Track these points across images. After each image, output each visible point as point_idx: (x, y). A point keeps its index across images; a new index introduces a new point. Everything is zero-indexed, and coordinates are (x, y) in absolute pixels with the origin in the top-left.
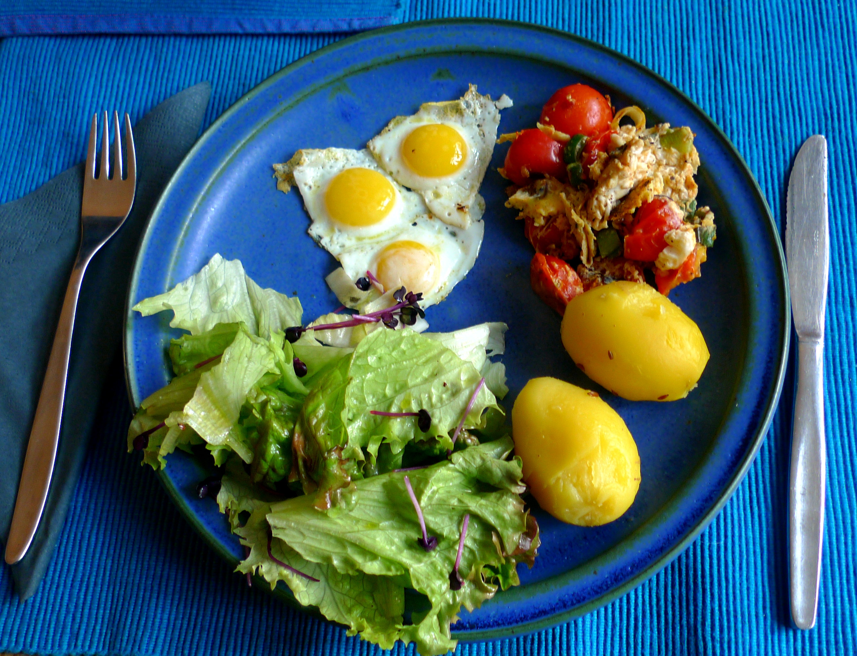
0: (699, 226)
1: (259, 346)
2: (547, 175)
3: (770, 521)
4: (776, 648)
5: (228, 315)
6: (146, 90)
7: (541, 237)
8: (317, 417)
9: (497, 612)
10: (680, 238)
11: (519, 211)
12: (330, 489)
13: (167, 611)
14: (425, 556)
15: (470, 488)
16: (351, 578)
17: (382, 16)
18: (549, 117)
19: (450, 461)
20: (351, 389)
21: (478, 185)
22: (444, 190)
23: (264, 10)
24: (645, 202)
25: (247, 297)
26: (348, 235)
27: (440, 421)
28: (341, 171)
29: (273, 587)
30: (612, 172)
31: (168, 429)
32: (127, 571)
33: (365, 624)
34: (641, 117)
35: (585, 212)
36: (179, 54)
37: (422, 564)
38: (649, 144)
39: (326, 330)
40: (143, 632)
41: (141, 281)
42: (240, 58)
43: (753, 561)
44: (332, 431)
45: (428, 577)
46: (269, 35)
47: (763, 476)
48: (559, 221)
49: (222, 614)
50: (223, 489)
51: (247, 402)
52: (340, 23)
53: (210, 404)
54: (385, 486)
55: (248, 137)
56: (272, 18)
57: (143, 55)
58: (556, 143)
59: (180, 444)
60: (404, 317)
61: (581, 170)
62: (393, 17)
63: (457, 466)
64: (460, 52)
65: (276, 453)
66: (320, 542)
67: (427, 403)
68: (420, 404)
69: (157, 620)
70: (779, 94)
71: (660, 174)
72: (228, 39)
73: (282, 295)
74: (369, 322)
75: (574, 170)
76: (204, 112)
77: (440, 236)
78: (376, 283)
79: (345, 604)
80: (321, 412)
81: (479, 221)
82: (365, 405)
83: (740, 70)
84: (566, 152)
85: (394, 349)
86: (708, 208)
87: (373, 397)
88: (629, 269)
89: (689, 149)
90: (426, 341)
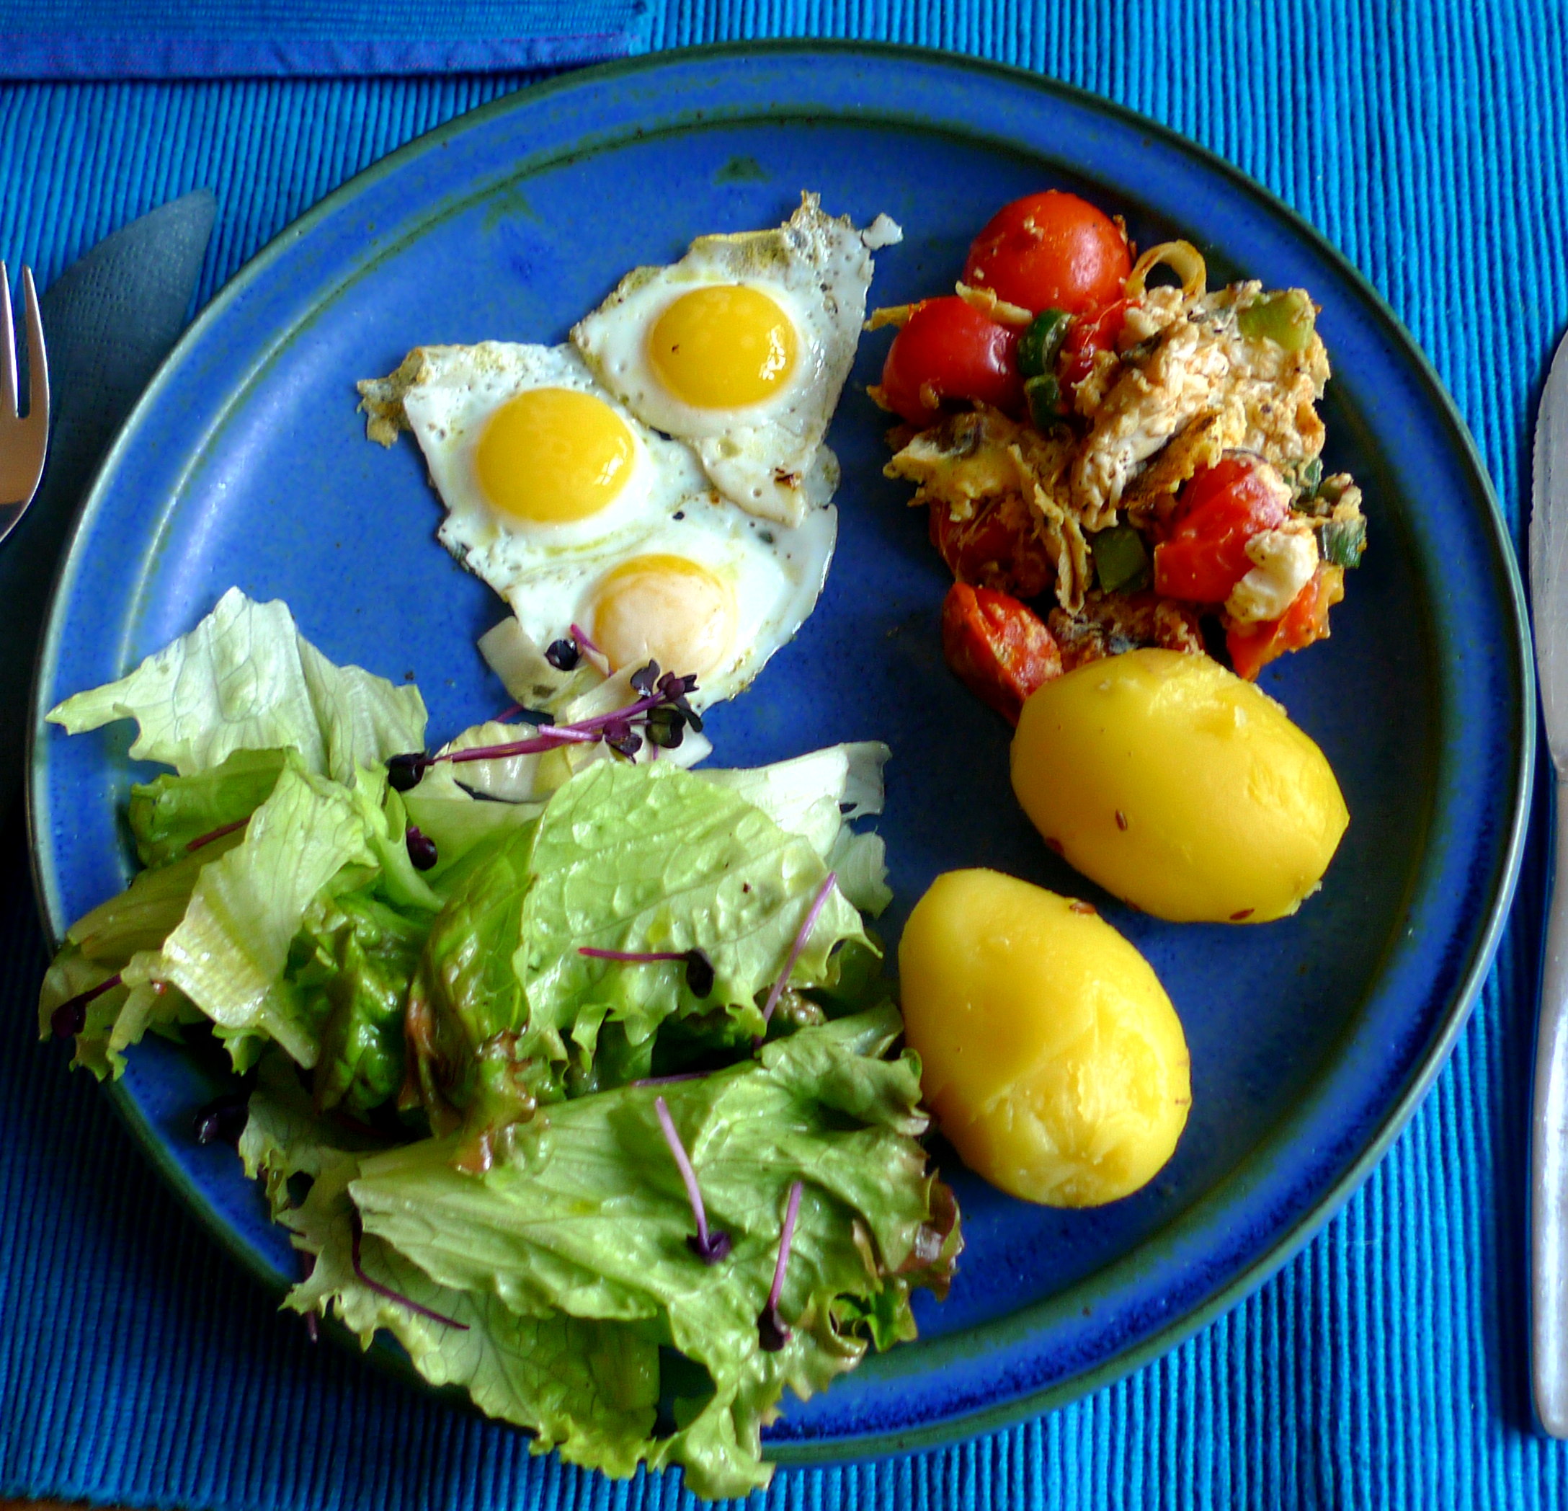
0: (1325, 521)
1: (330, 802)
2: (980, 404)
3: (1488, 1191)
4: (1500, 1480)
5: (258, 727)
6: (69, 210)
7: (966, 546)
8: (460, 965)
9: (866, 1399)
10: (1282, 550)
11: (915, 485)
12: (489, 1127)
13: (131, 1393)
14: (703, 1274)
15: (805, 1123)
16: (540, 1323)
17: (603, 31)
18: (984, 270)
19: (759, 1062)
20: (534, 900)
21: (823, 425)
22: (746, 438)
23: (332, 20)
24: (1201, 467)
25: (302, 685)
26: (528, 543)
27: (736, 971)
28: (511, 395)
29: (366, 1344)
30: (1124, 400)
31: (127, 991)
32: (40, 1302)
33: (570, 1426)
34: (1196, 267)
35: (1065, 490)
36: (141, 124)
37: (697, 1294)
38: (1211, 334)
39: (480, 762)
40: (79, 1439)
41: (64, 653)
42: (281, 134)
43: (1447, 1283)
44: (493, 995)
45: (709, 1324)
46: (346, 79)
47: (1474, 1090)
48: (1006, 509)
49: (254, 1398)
50: (251, 1124)
51: (304, 929)
52: (506, 49)
53: (221, 936)
54: (612, 1117)
55: (301, 319)
56: (352, 39)
57: (61, 129)
58: (999, 330)
59: (154, 1022)
60: (656, 729)
61: (1056, 393)
62: (627, 34)
63: (773, 1074)
64: (781, 119)
65: (369, 1045)
66: (469, 1243)
67: (707, 930)
68: (691, 933)
69: (110, 1414)
70: (1517, 204)
71: (1237, 400)
72: (252, 88)
73: (382, 681)
74: (576, 741)
75: (1041, 392)
76: (201, 258)
77: (736, 542)
78: (592, 653)
79: (525, 1382)
80: (468, 953)
81: (826, 507)
82: (565, 936)
83: (1428, 149)
84: (1021, 350)
85: (631, 807)
86: (1347, 478)
87: (585, 919)
88: (1167, 620)
89: (1306, 342)
90: (704, 787)
